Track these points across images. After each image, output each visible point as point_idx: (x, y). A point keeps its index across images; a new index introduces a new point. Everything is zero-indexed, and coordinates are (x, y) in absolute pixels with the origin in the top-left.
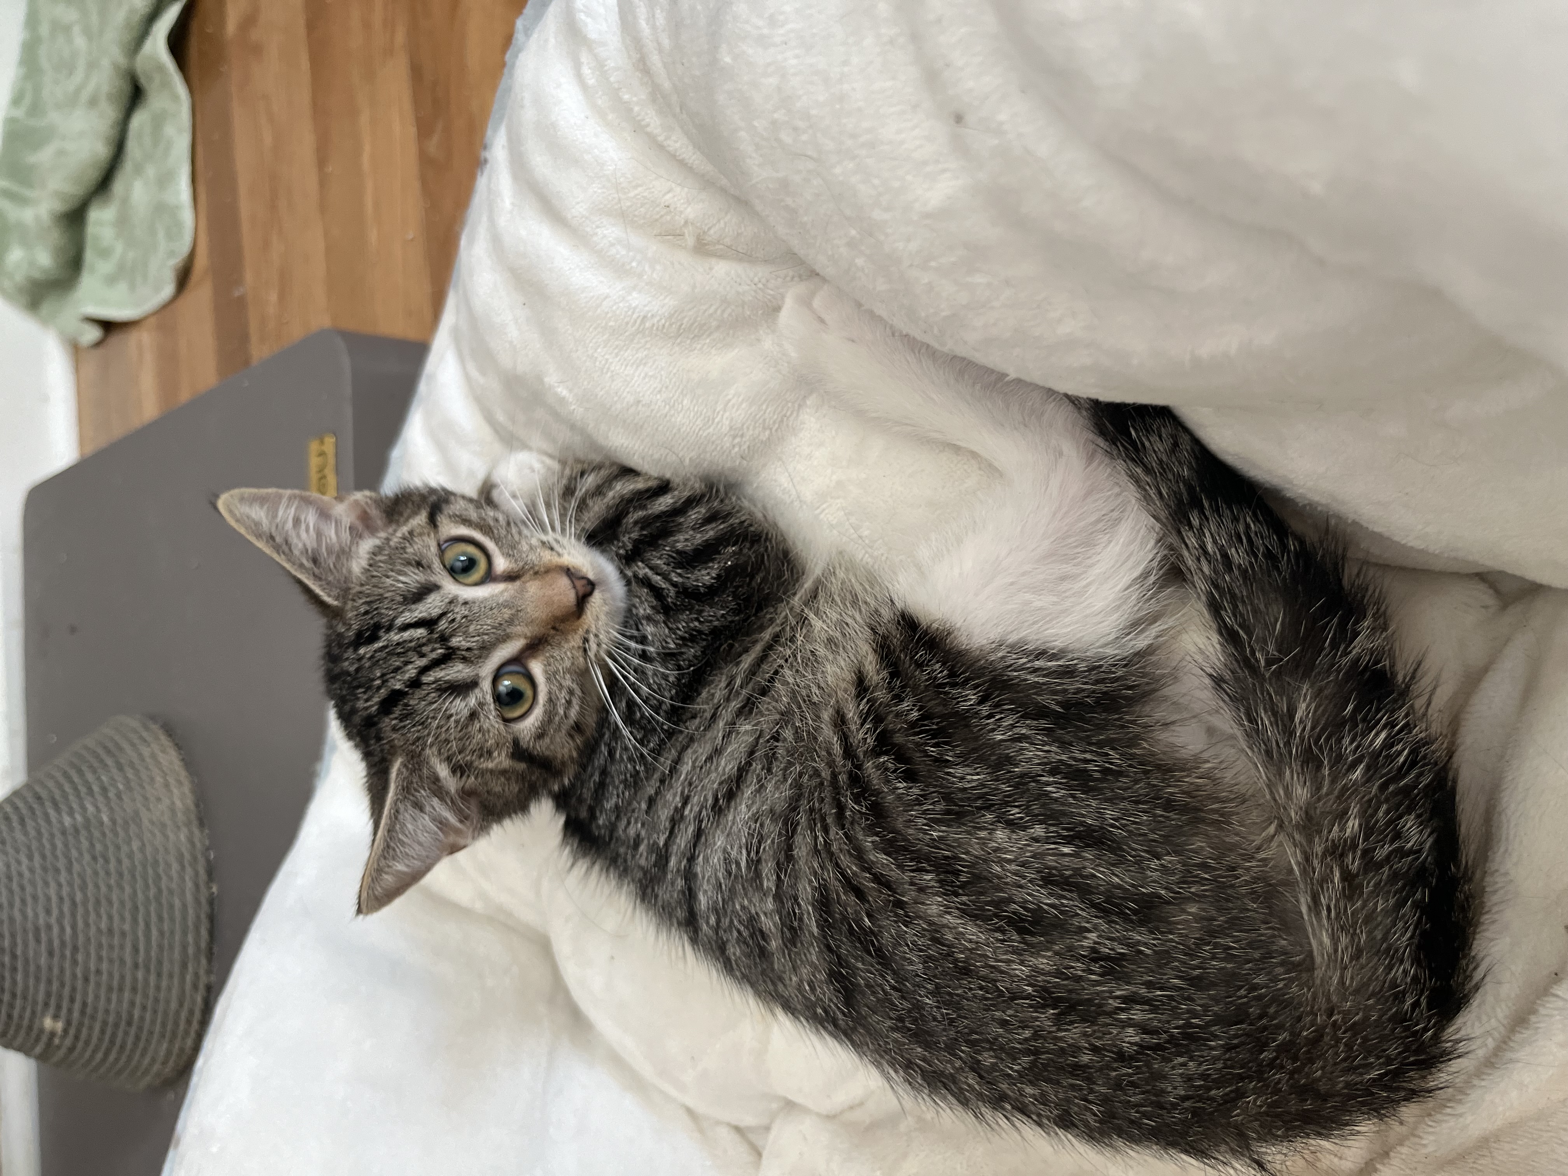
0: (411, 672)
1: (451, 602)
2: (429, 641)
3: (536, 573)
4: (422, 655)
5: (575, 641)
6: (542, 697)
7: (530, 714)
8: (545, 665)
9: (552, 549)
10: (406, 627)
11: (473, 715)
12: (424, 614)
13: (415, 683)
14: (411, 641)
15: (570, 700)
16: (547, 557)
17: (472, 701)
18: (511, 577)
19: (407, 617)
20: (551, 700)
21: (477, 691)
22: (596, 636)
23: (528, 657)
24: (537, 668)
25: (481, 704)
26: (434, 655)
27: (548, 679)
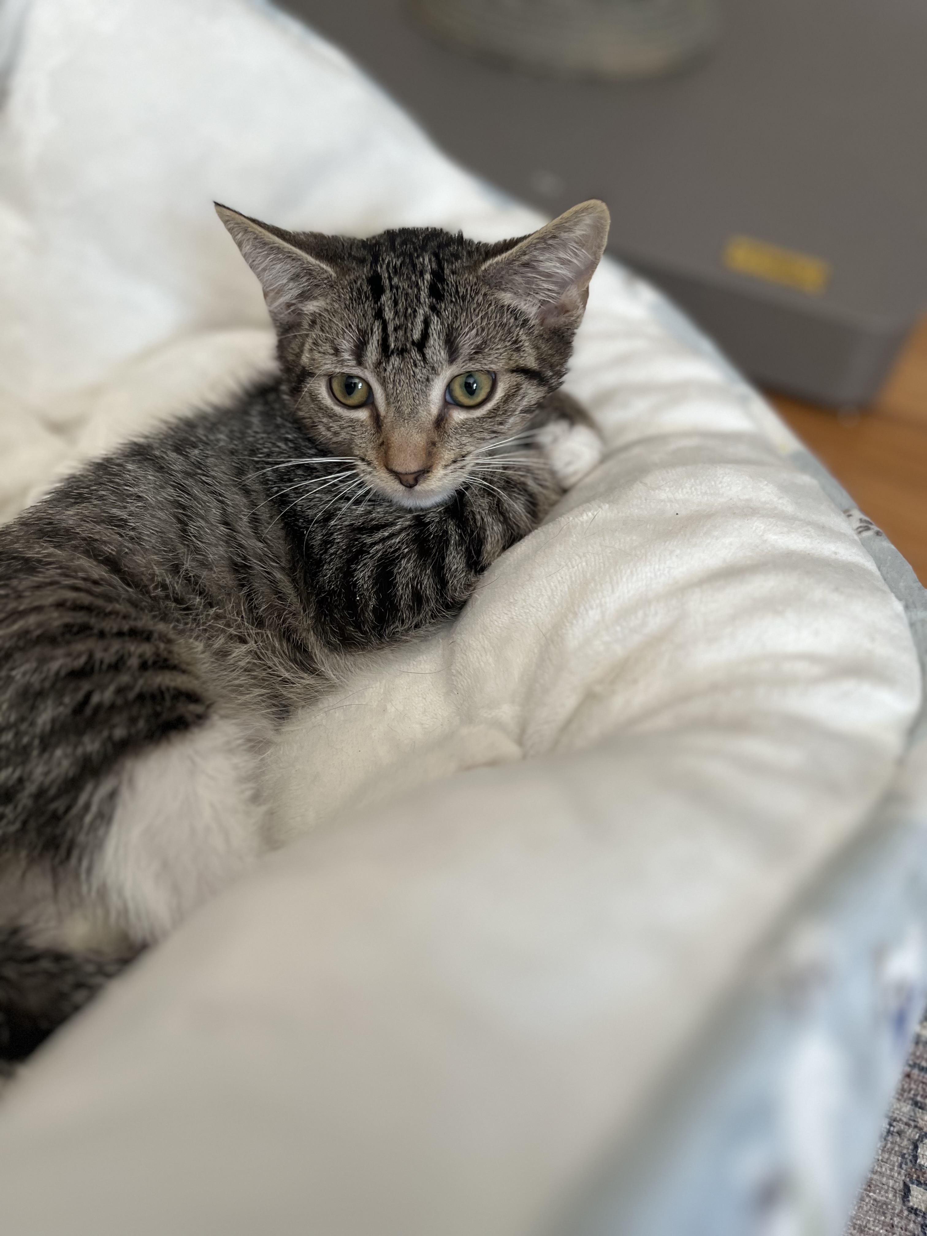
1: (433, 368)
12: (431, 342)
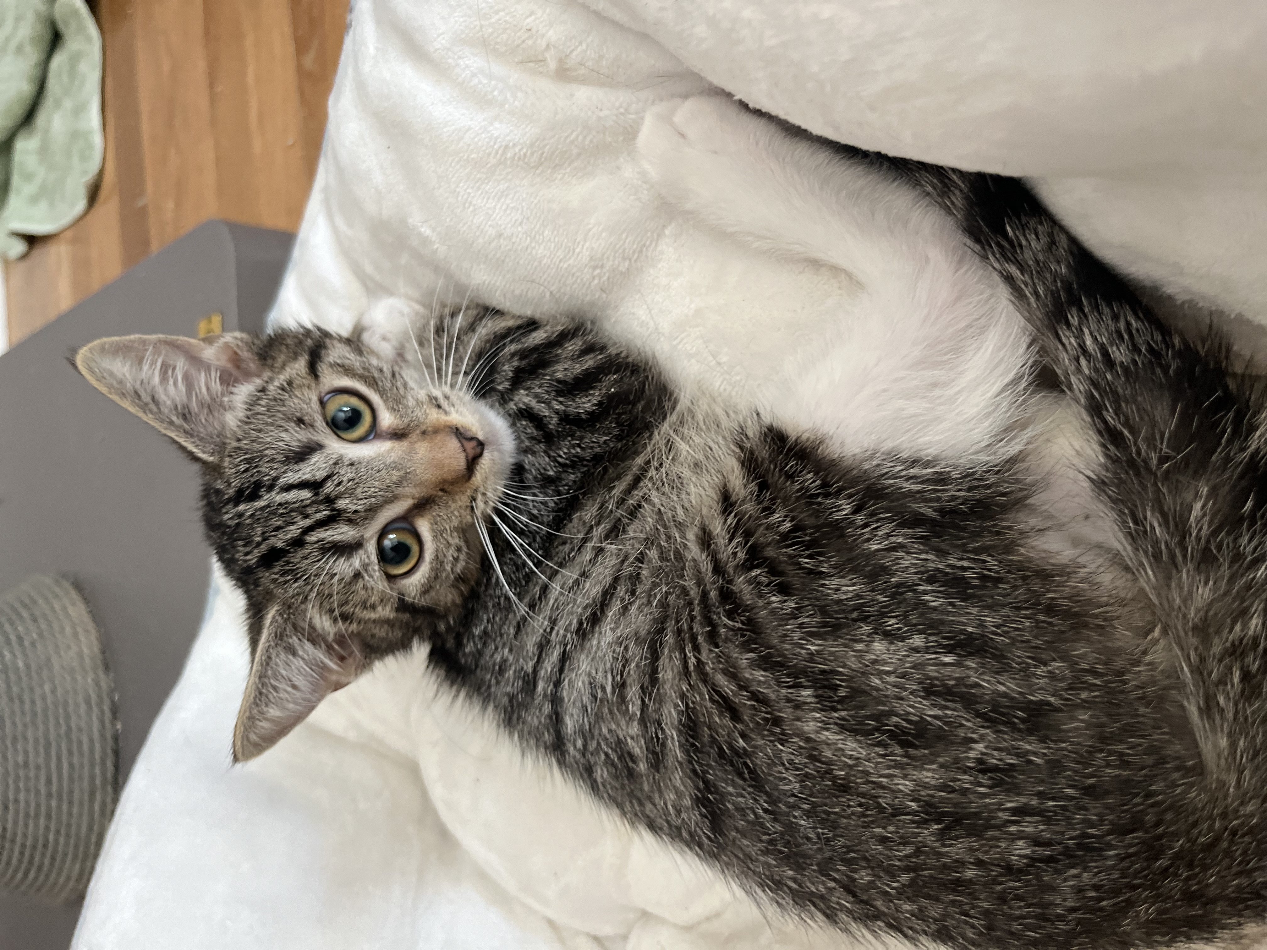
0: (293, 531)
1: (337, 463)
2: (313, 502)
3: (424, 433)
4: (306, 516)
5: (463, 500)
6: (428, 555)
7: (416, 571)
8: (431, 524)
9: (439, 406)
10: (289, 488)
11: (357, 575)
12: (308, 476)
13: (298, 542)
14: (294, 503)
15: (458, 557)
16: (434, 416)
17: (356, 562)
18: (398, 435)
19: (291, 477)
20: (438, 560)
21: (361, 552)
22: (484, 494)
23: (414, 516)
24: (424, 526)
25: (365, 566)
26: (319, 516)
27: (435, 537)
